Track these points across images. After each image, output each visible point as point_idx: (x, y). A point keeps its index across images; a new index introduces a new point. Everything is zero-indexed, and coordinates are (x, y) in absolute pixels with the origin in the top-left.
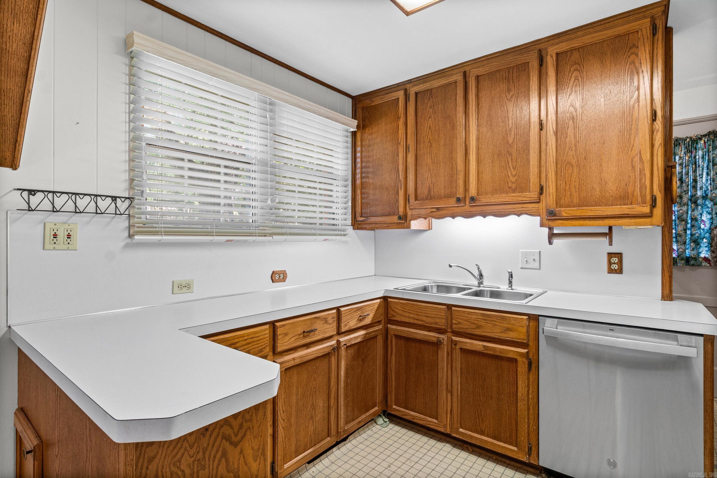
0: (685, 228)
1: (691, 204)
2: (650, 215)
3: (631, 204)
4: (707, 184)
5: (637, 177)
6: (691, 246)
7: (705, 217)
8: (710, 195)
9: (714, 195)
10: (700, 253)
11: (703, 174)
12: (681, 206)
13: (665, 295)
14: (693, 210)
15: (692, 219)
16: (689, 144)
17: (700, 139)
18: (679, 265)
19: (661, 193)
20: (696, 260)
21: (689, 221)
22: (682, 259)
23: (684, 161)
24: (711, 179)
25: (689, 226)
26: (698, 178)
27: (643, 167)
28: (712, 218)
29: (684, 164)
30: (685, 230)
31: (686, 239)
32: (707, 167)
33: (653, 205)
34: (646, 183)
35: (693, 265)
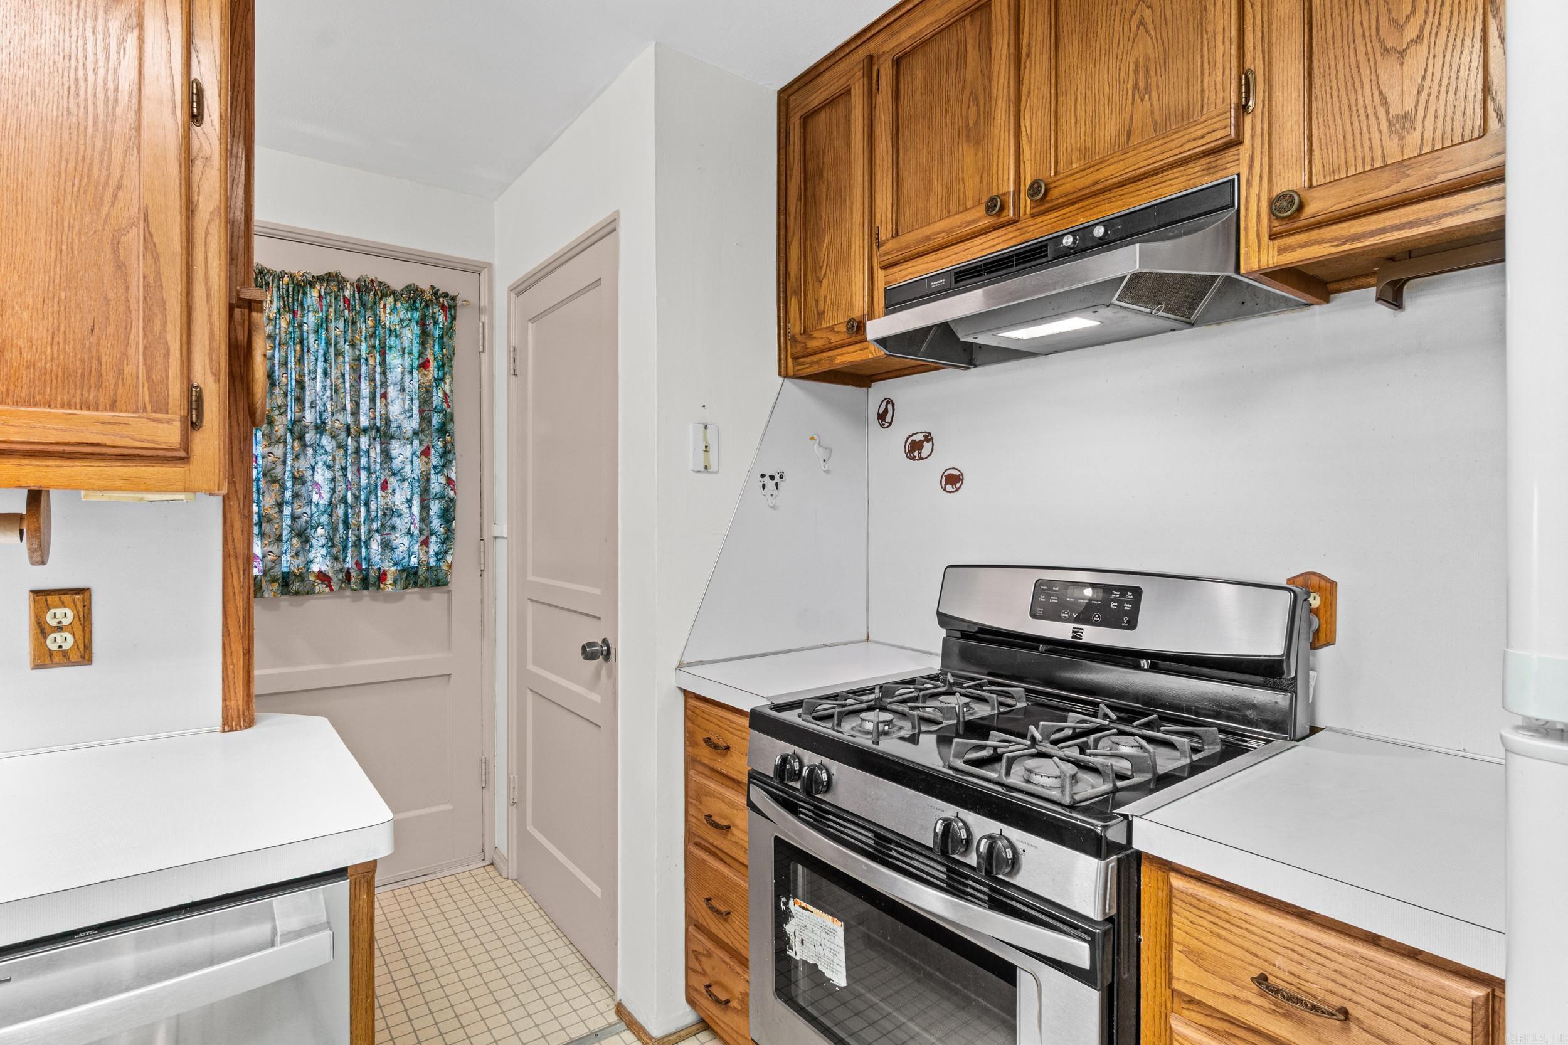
0: (279, 500)
1: (293, 440)
2: (183, 456)
3: (113, 406)
4: (324, 397)
5: (133, 306)
6: (291, 545)
7: (321, 476)
8: (330, 423)
9: (337, 425)
10: (311, 562)
11: (316, 372)
12: (270, 445)
13: (233, 712)
14: (297, 457)
15: (294, 479)
16: (287, 290)
17: (311, 284)
18: (266, 595)
19: (217, 381)
20: (303, 581)
21: (289, 484)
22: (274, 580)
23: (277, 331)
24: (331, 385)
25: (288, 495)
26: (307, 379)
27: (158, 274)
28: (333, 480)
29: (278, 338)
30: (280, 505)
31: (282, 529)
32: (325, 355)
33: (193, 422)
34: (169, 337)
35: (297, 593)
